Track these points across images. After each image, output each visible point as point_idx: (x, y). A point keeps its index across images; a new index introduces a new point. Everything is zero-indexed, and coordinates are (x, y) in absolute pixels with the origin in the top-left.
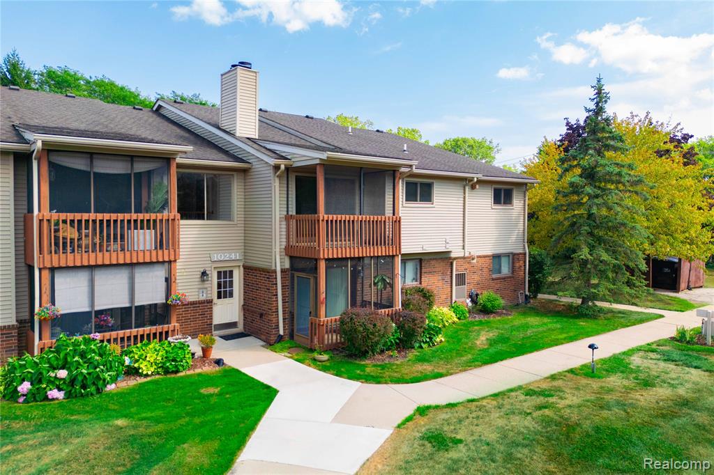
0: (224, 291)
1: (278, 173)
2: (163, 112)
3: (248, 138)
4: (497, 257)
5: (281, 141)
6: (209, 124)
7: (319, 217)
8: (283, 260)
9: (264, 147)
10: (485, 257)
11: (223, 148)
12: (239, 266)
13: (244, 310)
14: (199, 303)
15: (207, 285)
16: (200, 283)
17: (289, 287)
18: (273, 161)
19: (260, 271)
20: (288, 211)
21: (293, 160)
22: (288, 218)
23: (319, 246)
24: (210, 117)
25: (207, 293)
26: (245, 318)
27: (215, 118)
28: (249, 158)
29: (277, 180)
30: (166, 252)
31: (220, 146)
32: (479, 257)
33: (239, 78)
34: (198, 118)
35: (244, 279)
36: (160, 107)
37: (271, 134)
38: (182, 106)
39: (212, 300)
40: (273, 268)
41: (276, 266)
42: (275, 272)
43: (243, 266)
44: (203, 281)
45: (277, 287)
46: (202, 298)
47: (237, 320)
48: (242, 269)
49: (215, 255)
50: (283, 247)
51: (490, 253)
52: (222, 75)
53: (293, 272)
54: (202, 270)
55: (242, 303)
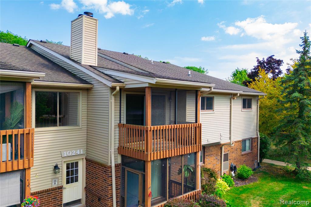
0: (71, 178)
1: (114, 93)
2: (33, 48)
3: (90, 66)
4: (244, 141)
5: (113, 68)
6: (63, 55)
7: (147, 128)
8: (116, 158)
9: (103, 73)
10: (238, 142)
11: (72, 72)
12: (83, 159)
13: (86, 190)
14: (52, 190)
15: (58, 175)
16: (53, 174)
17: (121, 177)
18: (110, 84)
19: (98, 165)
20: (120, 120)
21: (125, 83)
22: (120, 126)
23: (147, 151)
24: (64, 51)
25: (58, 182)
26: (87, 197)
27: (67, 52)
28: (91, 80)
29: (113, 98)
30: (21, 161)
31: (70, 71)
32: (236, 142)
33: (84, 23)
34: (55, 52)
35: (86, 168)
36: (31, 44)
37: (105, 63)
38: (45, 44)
39: (62, 186)
40: (109, 164)
41: (111, 163)
42: (111, 167)
43: (86, 159)
44: (55, 173)
45: (112, 178)
46: (54, 186)
47: (80, 198)
48: (85, 161)
49: (65, 153)
50: (117, 147)
51: (240, 139)
52: (72, 22)
53: (124, 167)
54: (55, 164)
55: (85, 186)
